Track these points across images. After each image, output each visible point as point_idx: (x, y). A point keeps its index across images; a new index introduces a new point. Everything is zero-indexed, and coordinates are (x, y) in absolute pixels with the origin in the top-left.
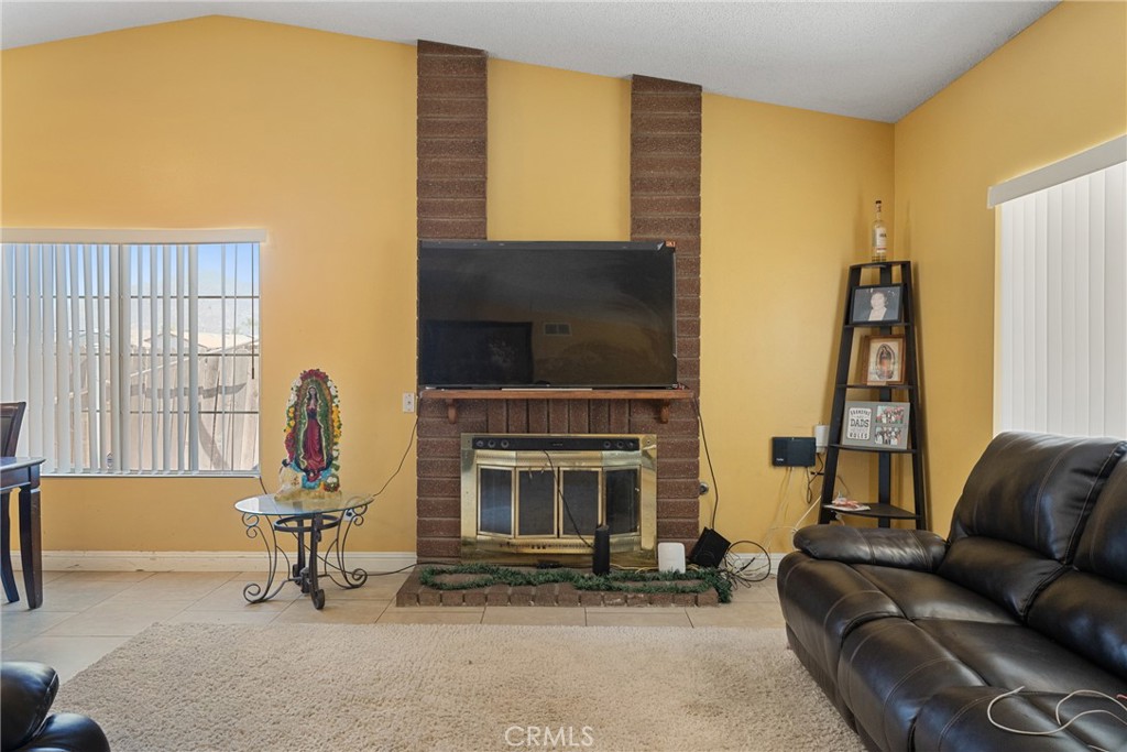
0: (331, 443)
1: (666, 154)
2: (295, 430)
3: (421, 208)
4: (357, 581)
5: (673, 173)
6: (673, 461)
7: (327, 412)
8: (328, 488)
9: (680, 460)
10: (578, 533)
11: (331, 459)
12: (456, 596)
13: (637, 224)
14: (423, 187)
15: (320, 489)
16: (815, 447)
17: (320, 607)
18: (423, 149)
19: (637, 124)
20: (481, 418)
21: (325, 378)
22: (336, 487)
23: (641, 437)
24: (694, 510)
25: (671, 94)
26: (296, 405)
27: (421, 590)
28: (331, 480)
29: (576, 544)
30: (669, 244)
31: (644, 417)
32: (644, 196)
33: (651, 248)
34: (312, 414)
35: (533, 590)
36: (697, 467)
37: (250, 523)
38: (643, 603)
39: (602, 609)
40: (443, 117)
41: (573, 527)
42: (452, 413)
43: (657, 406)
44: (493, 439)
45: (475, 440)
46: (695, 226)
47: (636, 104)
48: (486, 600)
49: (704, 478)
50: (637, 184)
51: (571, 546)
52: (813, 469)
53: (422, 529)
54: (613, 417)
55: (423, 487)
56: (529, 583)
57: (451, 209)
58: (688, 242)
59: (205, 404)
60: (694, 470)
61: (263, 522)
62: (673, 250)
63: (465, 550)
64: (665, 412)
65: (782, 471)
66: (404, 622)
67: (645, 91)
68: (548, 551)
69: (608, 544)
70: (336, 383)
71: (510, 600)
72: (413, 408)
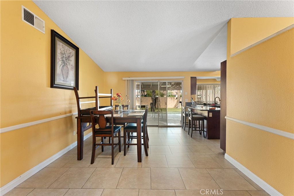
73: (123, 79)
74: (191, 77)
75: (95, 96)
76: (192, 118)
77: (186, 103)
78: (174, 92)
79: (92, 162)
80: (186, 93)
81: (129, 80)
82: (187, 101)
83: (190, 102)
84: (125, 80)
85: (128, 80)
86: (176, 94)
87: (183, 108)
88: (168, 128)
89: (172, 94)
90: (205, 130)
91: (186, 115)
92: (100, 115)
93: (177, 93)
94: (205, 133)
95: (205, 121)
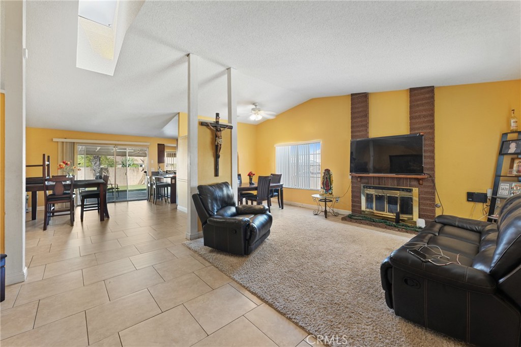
0: (331, 184)
1: (421, 108)
2: (324, 181)
3: (352, 132)
4: (336, 215)
5: (424, 113)
6: (425, 196)
7: (330, 178)
8: (330, 194)
9: (427, 196)
10: (392, 213)
11: (331, 188)
12: (355, 221)
13: (411, 129)
14: (352, 127)
15: (328, 194)
16: (487, 197)
17: (326, 217)
18: (352, 118)
19: (411, 102)
20: (367, 181)
21: (329, 170)
22: (331, 194)
23: (413, 189)
24: (434, 212)
25: (423, 90)
26: (324, 176)
27: (347, 218)
28: (330, 192)
29: (392, 216)
30: (421, 134)
31: (415, 183)
32: (414, 121)
33: (415, 135)
34: (327, 178)
35: (374, 223)
36: (434, 199)
37: (315, 199)
38: (404, 232)
39: (392, 231)
40: (356, 110)
41: (391, 211)
42: (359, 179)
43: (418, 180)
44: (368, 186)
45: (364, 186)
46: (433, 127)
47: (411, 96)
48: (361, 223)
49: (437, 202)
50: (411, 118)
51: (390, 215)
52: (487, 204)
53: (353, 206)
54: (404, 182)
55: (353, 196)
56: (374, 221)
57: (359, 131)
58: (429, 132)
59: (311, 175)
60: (434, 200)
61: (317, 199)
62: (423, 135)
63: (363, 213)
64: (421, 182)
65: (472, 204)
66: (342, 223)
67: (414, 92)
68: (383, 215)
69: (399, 217)
70: (333, 172)
71: (367, 224)
72: (351, 178)
73: (54, 140)
74: (158, 144)
75: (42, 164)
76: (157, 186)
77: (152, 172)
78: (139, 160)
79: (45, 229)
80: (152, 162)
81: (66, 142)
82: (154, 171)
83: (157, 171)
84: (58, 142)
85: (63, 142)
86: (142, 163)
87: (149, 177)
88: (129, 202)
89: (135, 162)
90: (169, 197)
91: (152, 185)
92: (56, 182)
93: (143, 161)
94: (169, 199)
95: (169, 188)
